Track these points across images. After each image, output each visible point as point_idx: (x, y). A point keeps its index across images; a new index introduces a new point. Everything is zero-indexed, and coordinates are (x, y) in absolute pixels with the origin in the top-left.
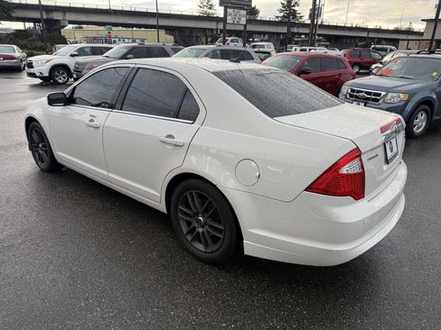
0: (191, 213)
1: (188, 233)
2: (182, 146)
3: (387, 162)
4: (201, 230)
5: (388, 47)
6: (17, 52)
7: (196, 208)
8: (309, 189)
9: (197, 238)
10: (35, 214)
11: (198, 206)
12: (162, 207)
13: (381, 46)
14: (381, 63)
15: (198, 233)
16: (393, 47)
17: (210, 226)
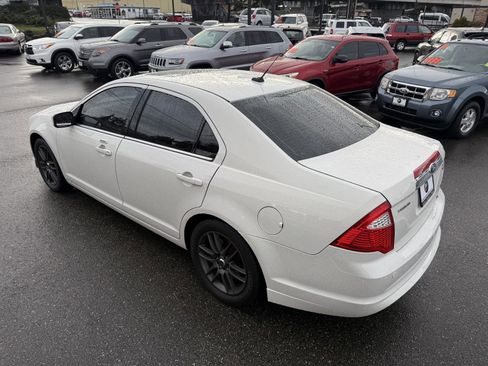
0: (211, 253)
1: (209, 273)
2: (201, 186)
3: (421, 204)
4: (222, 272)
5: (440, 15)
6: (14, 32)
7: (216, 248)
8: (334, 243)
9: (219, 278)
10: (47, 246)
11: (219, 248)
12: (181, 242)
13: (432, 14)
14: (429, 42)
15: (220, 275)
16: (445, 15)
17: (232, 269)
